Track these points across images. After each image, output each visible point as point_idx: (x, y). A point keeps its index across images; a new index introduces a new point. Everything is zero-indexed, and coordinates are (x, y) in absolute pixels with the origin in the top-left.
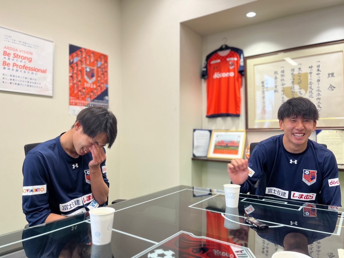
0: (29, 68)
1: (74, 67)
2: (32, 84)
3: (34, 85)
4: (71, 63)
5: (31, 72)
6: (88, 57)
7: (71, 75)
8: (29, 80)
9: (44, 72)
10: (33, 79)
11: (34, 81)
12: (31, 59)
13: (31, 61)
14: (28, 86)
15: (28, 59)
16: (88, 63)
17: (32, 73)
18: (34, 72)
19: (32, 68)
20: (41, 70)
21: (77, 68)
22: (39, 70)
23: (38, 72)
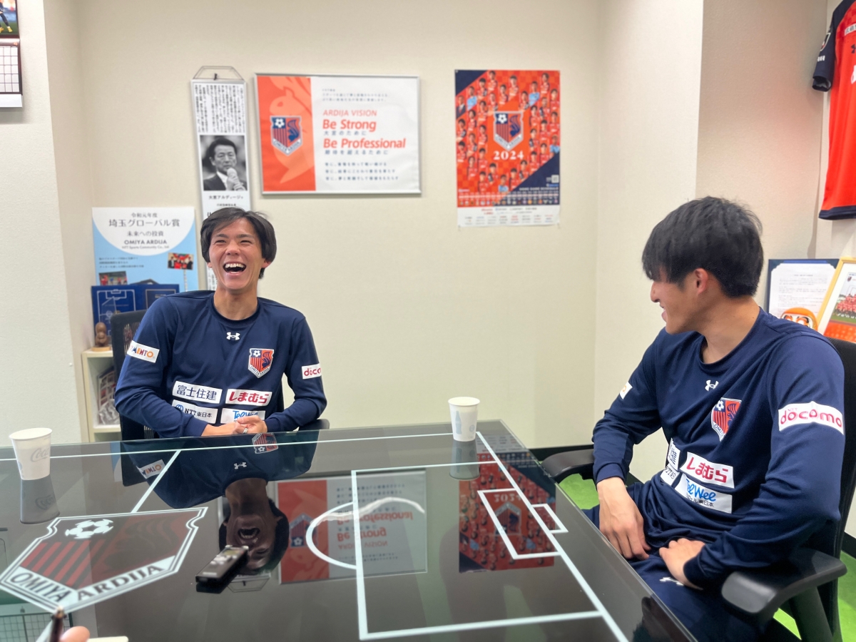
0: (372, 142)
1: (469, 121)
2: (378, 175)
3: (383, 175)
4: (460, 114)
5: (375, 150)
6: (502, 90)
7: (460, 139)
8: (373, 168)
9: (401, 144)
10: (381, 164)
11: (382, 168)
12: (375, 123)
13: (374, 128)
14: (371, 178)
15: (369, 125)
16: (502, 103)
17: (378, 152)
18: (382, 149)
19: (377, 142)
20: (395, 142)
21: (475, 122)
22: (390, 144)
23: (389, 149)
